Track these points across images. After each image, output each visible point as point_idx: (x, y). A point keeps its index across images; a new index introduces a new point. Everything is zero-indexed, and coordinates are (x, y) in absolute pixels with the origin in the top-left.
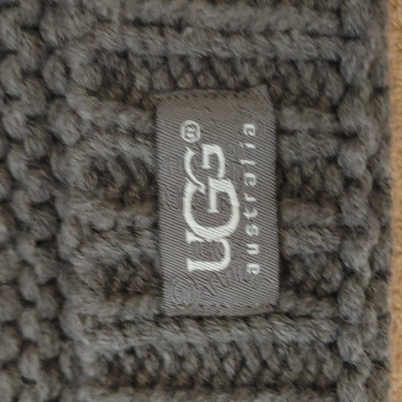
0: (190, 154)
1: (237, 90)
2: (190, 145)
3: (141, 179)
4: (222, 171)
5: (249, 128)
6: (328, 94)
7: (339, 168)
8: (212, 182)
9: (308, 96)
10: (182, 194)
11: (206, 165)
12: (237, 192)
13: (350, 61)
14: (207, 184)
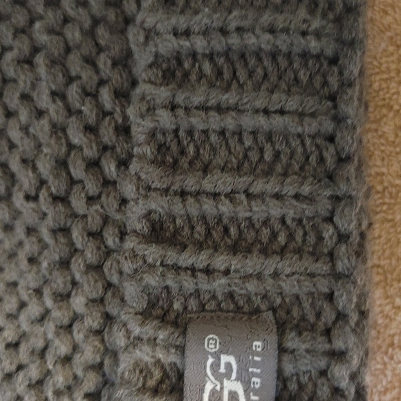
0: (210, 360)
1: (251, 314)
2: (211, 354)
3: (172, 375)
4: (234, 376)
5: (258, 344)
6: (323, 320)
7: (328, 380)
8: (226, 382)
9: (307, 320)
10: (202, 390)
11: (222, 370)
12: (245, 391)
13: (342, 296)
14: (222, 384)
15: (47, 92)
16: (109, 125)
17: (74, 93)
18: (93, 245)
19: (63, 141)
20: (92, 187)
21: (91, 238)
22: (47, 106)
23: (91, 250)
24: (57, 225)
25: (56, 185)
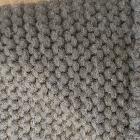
15: (98, 72)
16: (121, 86)
17: (108, 73)
18: (113, 131)
19: (103, 91)
20: (114, 109)
21: (112, 128)
22: (97, 78)
23: (112, 132)
24: (99, 122)
25: (100, 108)
